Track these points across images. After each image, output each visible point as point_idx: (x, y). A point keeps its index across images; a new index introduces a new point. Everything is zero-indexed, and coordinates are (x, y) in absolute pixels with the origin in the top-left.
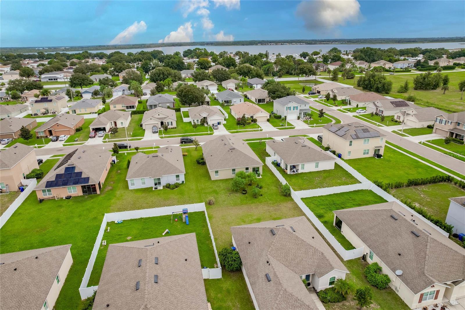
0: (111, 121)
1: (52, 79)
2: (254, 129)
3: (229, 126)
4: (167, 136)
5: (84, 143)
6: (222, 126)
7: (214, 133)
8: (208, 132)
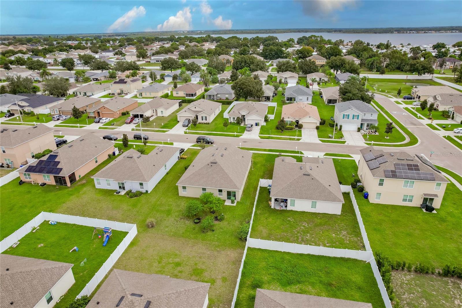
0: (153, 109)
1: (158, 61)
2: (291, 137)
3: (265, 129)
4: (192, 132)
5: (116, 128)
6: (259, 128)
7: (242, 135)
8: (234, 134)
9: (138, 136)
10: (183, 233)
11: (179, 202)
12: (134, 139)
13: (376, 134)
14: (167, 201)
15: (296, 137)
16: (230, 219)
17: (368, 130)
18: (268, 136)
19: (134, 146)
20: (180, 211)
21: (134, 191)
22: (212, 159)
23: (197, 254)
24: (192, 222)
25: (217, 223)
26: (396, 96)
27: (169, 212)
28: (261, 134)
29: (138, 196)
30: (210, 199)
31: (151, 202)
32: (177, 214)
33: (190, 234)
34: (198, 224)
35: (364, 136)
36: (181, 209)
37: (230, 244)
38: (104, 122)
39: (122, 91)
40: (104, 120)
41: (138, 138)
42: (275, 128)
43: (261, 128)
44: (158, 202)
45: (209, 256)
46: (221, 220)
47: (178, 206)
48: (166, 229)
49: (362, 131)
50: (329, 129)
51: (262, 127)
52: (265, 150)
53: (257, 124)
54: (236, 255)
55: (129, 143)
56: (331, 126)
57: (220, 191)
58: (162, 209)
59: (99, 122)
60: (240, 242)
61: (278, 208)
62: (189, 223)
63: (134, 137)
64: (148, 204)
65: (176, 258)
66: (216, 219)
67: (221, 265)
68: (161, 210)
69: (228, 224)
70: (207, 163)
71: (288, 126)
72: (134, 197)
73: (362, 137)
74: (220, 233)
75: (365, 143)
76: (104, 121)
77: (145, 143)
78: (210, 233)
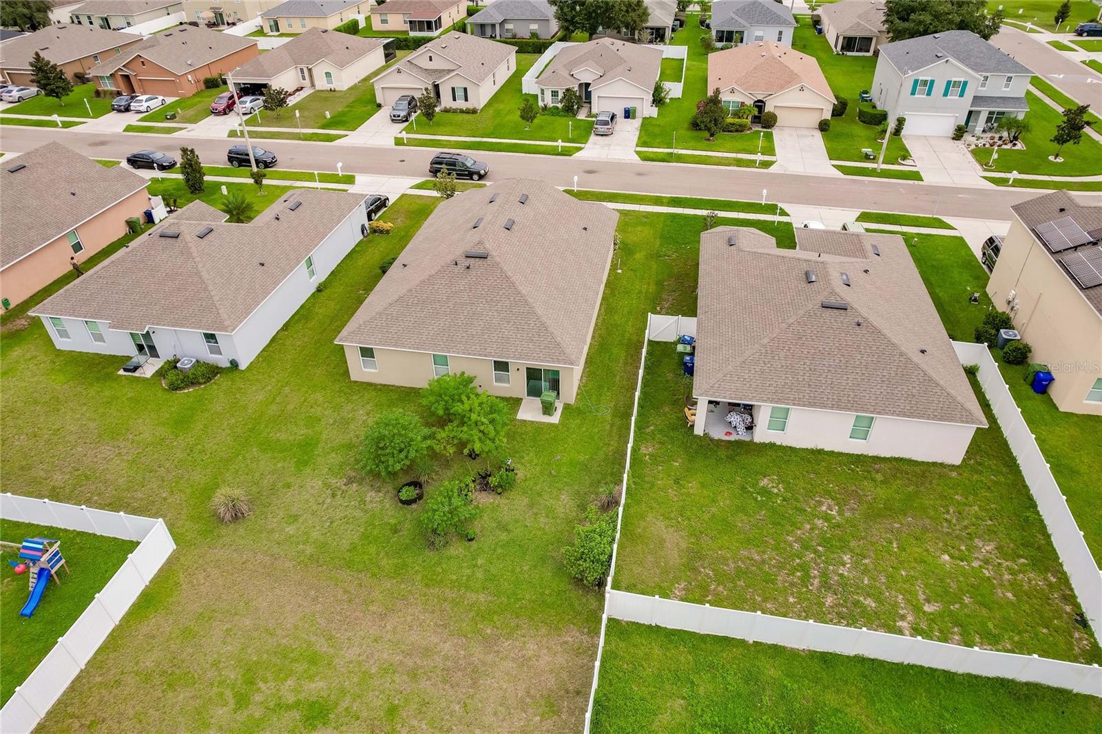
0: (302, 66)
2: (740, 156)
3: (657, 130)
4: (419, 139)
5: (181, 129)
6: (636, 123)
7: (580, 149)
8: (555, 144)
9: (242, 155)
10: (353, 548)
11: (350, 406)
12: (228, 166)
13: (1016, 148)
14: (305, 401)
15: (759, 157)
16: (536, 484)
17: (989, 135)
18: (668, 154)
19: (224, 188)
20: (350, 446)
21: (186, 364)
22: (469, 241)
23: (400, 657)
24: (391, 499)
25: (485, 499)
26: (1050, 28)
27: (305, 452)
28: (645, 144)
29: (200, 384)
30: (458, 408)
31: (245, 407)
32: (334, 458)
33: (378, 554)
34: (414, 506)
35: (980, 155)
36: (354, 440)
37: (534, 602)
38: (143, 109)
39: (221, 15)
40: (144, 103)
41: (239, 159)
42: (686, 125)
43: (642, 125)
44: (273, 409)
45: (449, 663)
46: (500, 489)
47: (344, 423)
48: (290, 530)
49: (968, 137)
50: (859, 130)
51: (646, 122)
52: (658, 201)
53: (628, 114)
54: (561, 660)
55: (206, 178)
56: (864, 122)
57: (501, 366)
58: (283, 436)
59: (127, 109)
60: (575, 594)
61: (718, 433)
62: (379, 502)
63: (231, 159)
64: (233, 415)
65: (311, 678)
66: (483, 481)
67: (495, 714)
68: (278, 440)
69: (531, 506)
70: (450, 258)
71: (730, 120)
72: (187, 386)
73: (969, 156)
74: (499, 551)
75: (985, 178)
76: (145, 105)
77: (258, 178)
78: (457, 549)
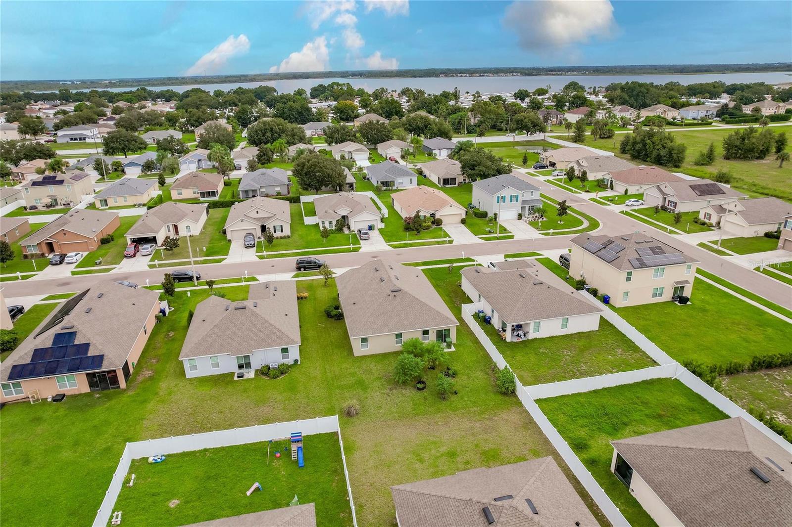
0: (168, 224)
2: (436, 240)
3: (389, 234)
4: (271, 255)
5: (113, 268)
6: (376, 232)
7: (360, 248)
8: (349, 246)
9: (181, 275)
18: (404, 243)
19: (189, 293)
41: (180, 278)
42: (403, 230)
43: (380, 232)
51: (382, 230)
53: (371, 228)
55: (176, 290)
59: (61, 262)
71: (424, 224)
77: (211, 284)
